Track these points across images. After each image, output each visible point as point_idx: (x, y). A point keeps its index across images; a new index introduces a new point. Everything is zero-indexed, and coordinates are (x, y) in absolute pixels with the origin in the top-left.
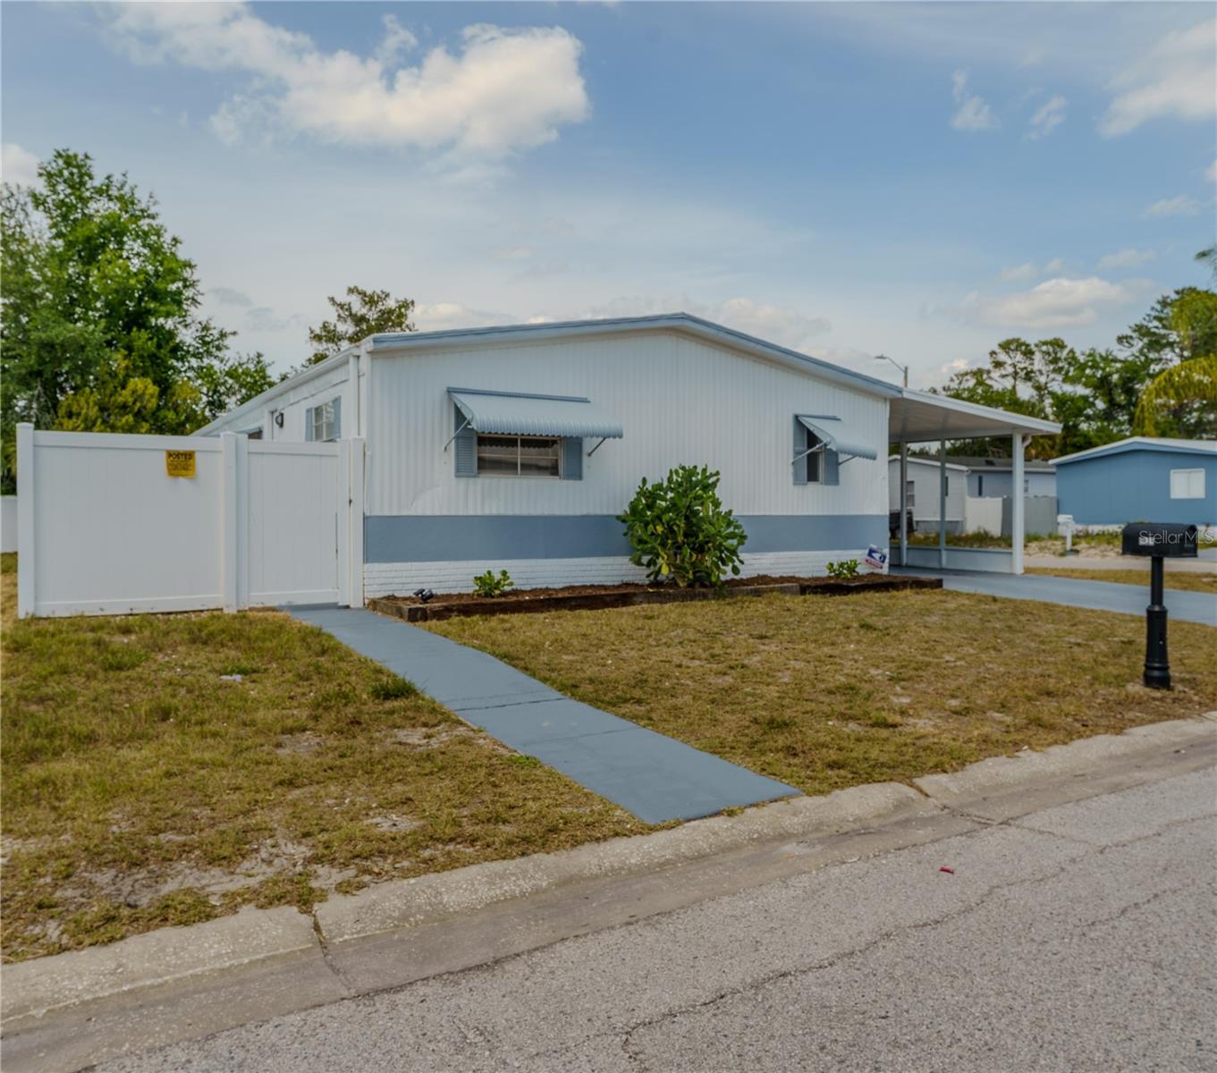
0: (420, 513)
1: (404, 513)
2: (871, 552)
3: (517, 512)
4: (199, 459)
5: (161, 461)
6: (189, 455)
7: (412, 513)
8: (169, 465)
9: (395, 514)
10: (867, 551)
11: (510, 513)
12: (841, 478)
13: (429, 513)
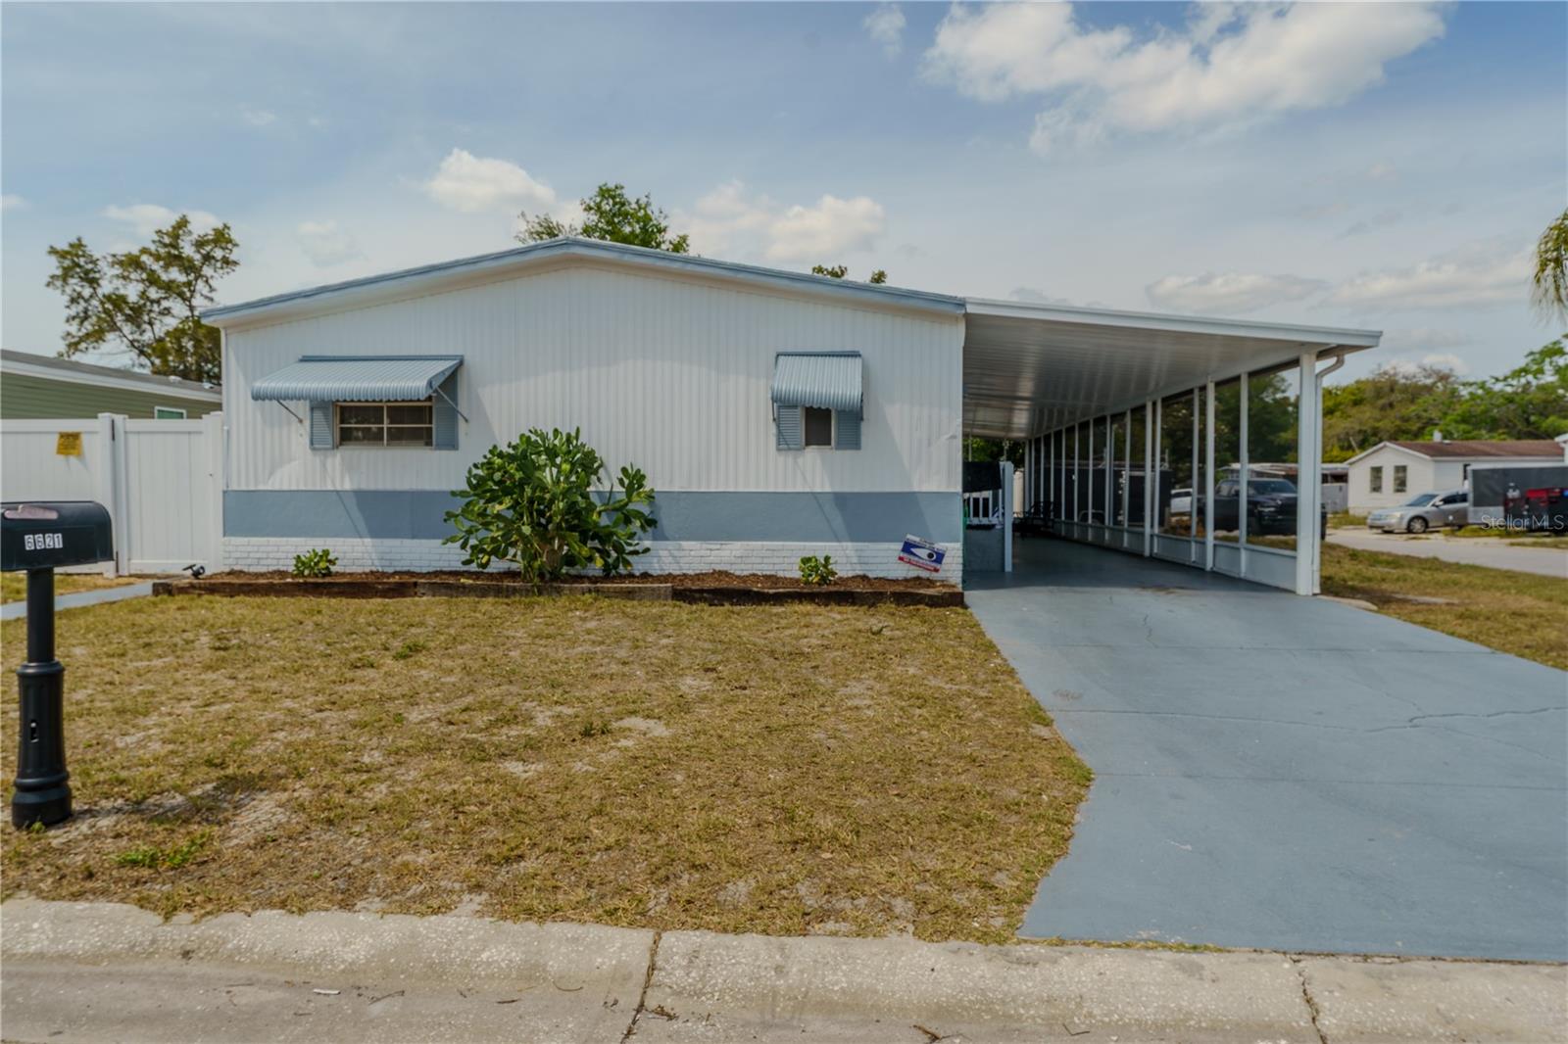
0: (277, 487)
1: (261, 487)
2: (908, 547)
3: (380, 487)
4: (84, 438)
5: (54, 441)
6: (75, 436)
7: (269, 487)
8: (59, 445)
9: (252, 488)
10: (900, 546)
11: (372, 487)
12: (864, 440)
13: (285, 487)
